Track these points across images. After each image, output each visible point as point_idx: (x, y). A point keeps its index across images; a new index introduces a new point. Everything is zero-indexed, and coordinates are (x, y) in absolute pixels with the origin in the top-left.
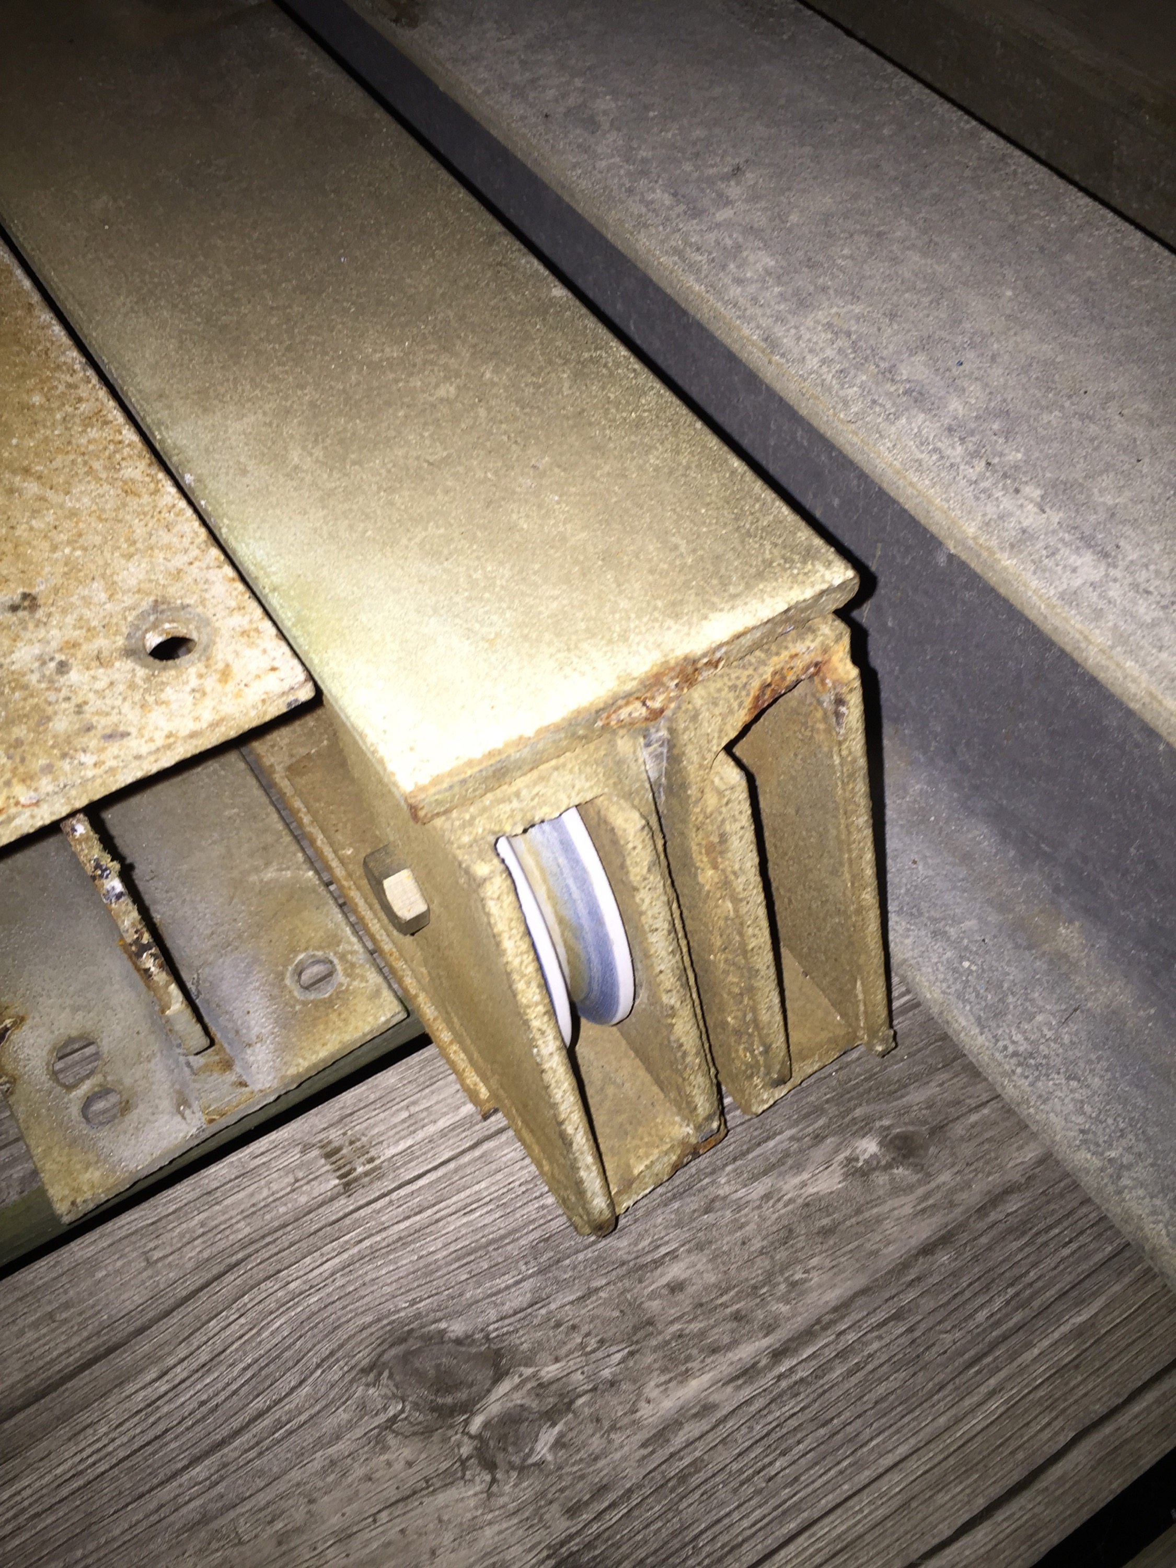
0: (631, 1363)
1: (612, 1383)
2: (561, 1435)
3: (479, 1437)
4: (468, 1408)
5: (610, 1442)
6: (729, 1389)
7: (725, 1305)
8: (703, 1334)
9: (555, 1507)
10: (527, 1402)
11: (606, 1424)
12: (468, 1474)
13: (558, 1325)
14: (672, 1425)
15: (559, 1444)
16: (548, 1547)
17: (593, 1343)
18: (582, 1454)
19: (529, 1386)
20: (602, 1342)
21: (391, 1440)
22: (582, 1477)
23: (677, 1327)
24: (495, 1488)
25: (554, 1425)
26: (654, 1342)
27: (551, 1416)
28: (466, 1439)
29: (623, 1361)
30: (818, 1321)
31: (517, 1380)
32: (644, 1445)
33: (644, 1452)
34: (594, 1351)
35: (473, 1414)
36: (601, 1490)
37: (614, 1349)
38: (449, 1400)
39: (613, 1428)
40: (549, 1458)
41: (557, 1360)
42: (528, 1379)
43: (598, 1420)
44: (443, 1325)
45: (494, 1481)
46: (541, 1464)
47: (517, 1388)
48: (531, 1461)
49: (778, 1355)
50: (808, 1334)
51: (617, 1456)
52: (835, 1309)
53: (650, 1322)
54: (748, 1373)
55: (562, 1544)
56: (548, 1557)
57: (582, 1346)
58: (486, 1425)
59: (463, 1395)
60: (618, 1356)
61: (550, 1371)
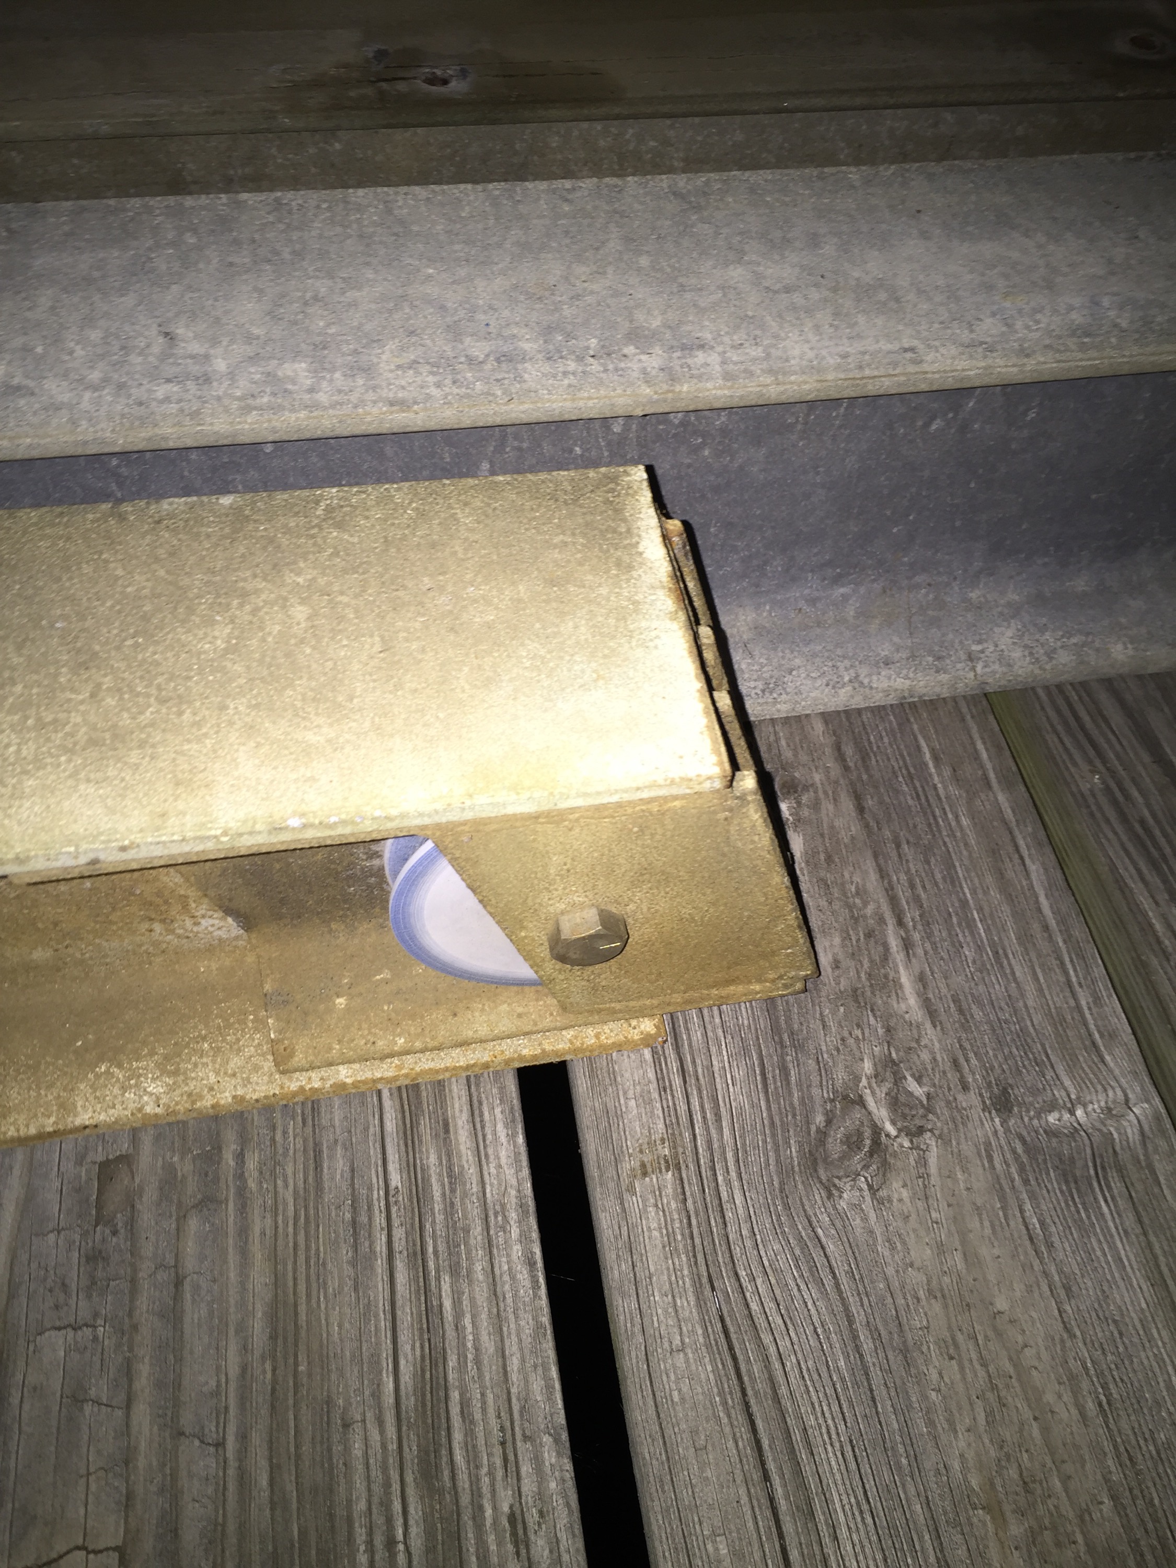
0: (878, 1013)
1: (888, 1030)
2: (913, 1076)
3: (900, 1130)
4: (877, 1131)
5: (926, 1046)
6: (914, 960)
7: (858, 940)
8: (872, 961)
9: (960, 1097)
10: (885, 1090)
11: (914, 1045)
12: (923, 1147)
13: (838, 1050)
14: (927, 1004)
15: (919, 1080)
16: (983, 1110)
17: (858, 1033)
18: (929, 1067)
19: (874, 1085)
20: (858, 1026)
21: (883, 1193)
22: (944, 1072)
23: (863, 975)
24: (937, 1132)
25: (905, 1078)
26: (869, 994)
27: (898, 1079)
28: (899, 1140)
29: (875, 1016)
30: (886, 890)
31: (868, 1091)
32: (935, 1027)
33: (939, 1028)
34: (863, 1034)
35: (882, 1129)
36: (955, 1063)
37: (865, 1020)
38: (868, 1142)
39: (918, 1041)
40: (926, 1089)
41: (862, 1060)
42: (869, 1083)
43: (910, 1049)
44: (813, 1129)
45: (931, 1131)
46: (929, 1096)
47: (873, 1093)
48: (925, 1102)
49: (900, 923)
50: (893, 901)
51: (937, 1045)
52: (882, 877)
53: (855, 990)
54: (907, 945)
55: (984, 1102)
56: (990, 1113)
57: (857, 1039)
58: (893, 1123)
59: (867, 1133)
60: (872, 1019)
61: (867, 1067)
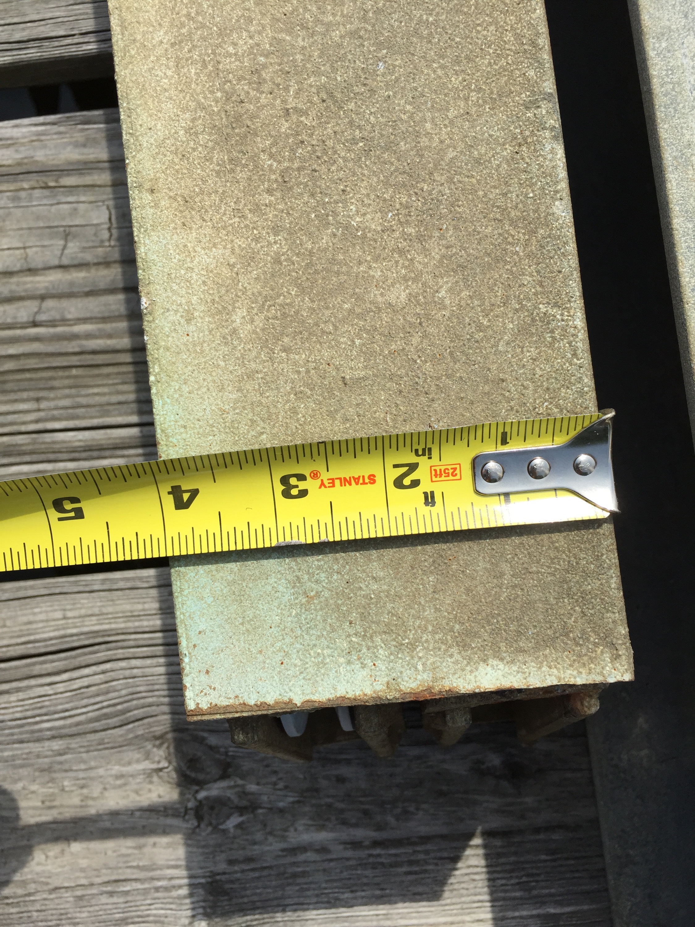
0: (296, 806)
1: (281, 811)
2: (242, 823)
3: (200, 802)
4: (201, 784)
5: (266, 839)
6: (341, 847)
7: (362, 803)
8: (342, 811)
9: (223, 856)
10: (233, 797)
11: (268, 829)
12: (187, 817)
13: (267, 766)
14: (302, 848)
15: (239, 826)
16: (211, 872)
17: (281, 785)
18: (249, 837)
19: (237, 789)
20: (286, 787)
21: (155, 779)
22: (244, 849)
23: (329, 800)
24: (197, 830)
25: (241, 815)
26: (314, 801)
27: (241, 810)
28: (193, 800)
29: (293, 803)
30: (408, 839)
31: (232, 783)
32: (283, 850)
33: (280, 853)
34: (280, 790)
35: (202, 788)
36: (249, 860)
37: (290, 794)
38: (193, 775)
39: (271, 833)
40: (232, 830)
41: (258, 784)
42: (238, 786)
43: (265, 825)
44: (205, 735)
45: (198, 826)
46: (224, 831)
47: (230, 787)
48: (221, 827)
49: (376, 844)
51: (267, 848)
53: (317, 790)
55: (218, 874)
56: (210, 877)
57: (275, 784)
58: (207, 798)
59: (201, 776)
60: (291, 799)
61: (252, 788)
